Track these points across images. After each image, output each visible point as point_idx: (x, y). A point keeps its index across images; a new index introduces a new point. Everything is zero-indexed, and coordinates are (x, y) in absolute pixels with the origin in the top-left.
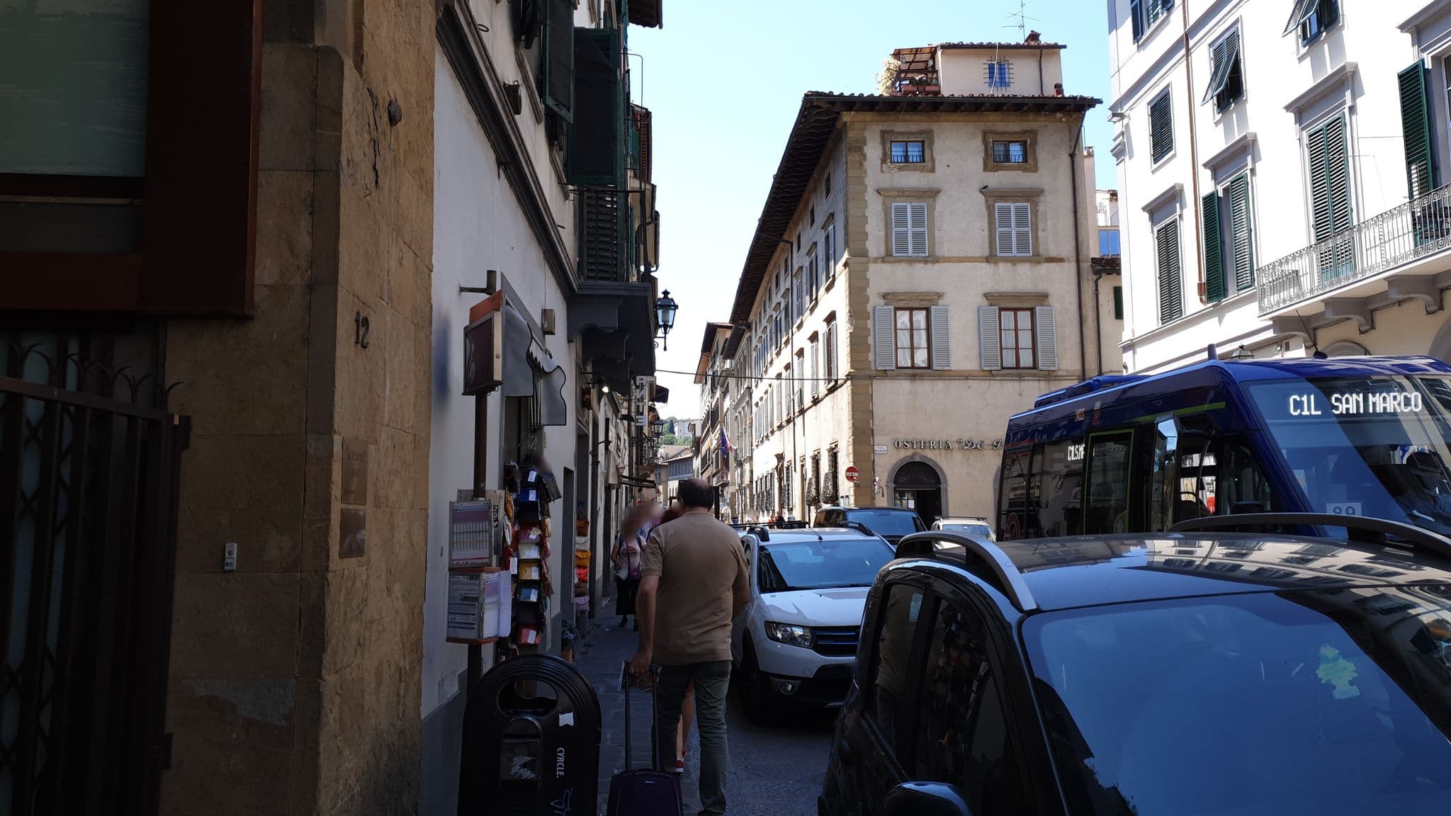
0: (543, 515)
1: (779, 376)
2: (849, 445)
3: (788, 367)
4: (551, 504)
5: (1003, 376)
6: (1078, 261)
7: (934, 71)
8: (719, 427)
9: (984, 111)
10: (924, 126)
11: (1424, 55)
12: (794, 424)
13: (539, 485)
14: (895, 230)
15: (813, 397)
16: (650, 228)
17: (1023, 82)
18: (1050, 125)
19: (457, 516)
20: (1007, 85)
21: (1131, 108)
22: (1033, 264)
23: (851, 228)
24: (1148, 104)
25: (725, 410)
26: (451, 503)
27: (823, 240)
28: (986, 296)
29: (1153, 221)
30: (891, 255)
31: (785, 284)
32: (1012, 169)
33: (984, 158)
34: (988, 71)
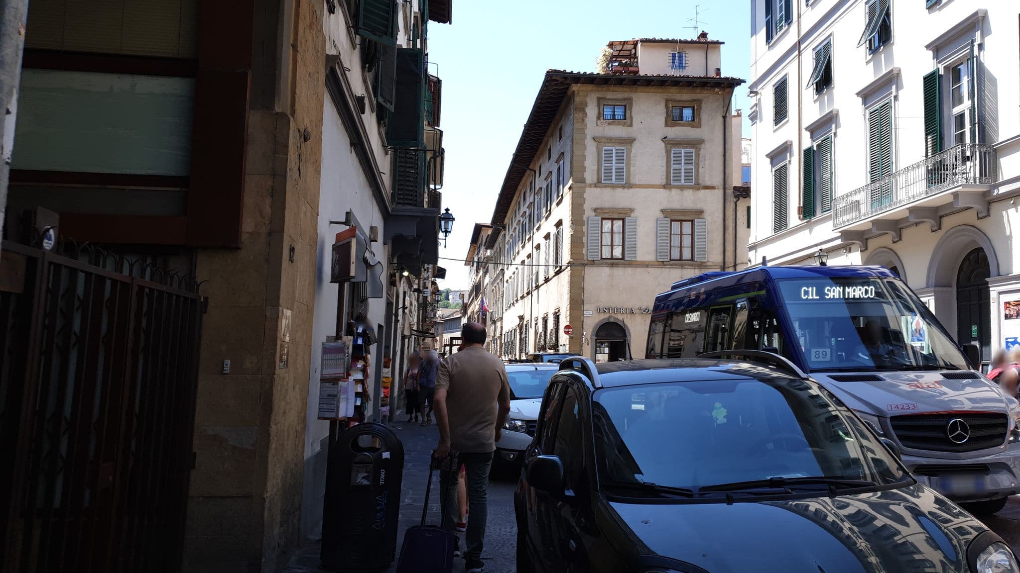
0: (366, 352)
1: (523, 262)
2: (567, 311)
3: (529, 256)
4: (371, 346)
5: (671, 265)
6: (724, 189)
7: (635, 57)
8: (480, 296)
9: (667, 86)
10: (626, 95)
11: (940, 66)
12: (532, 295)
13: (364, 335)
14: (604, 165)
15: (545, 277)
16: (438, 159)
17: (694, 67)
18: (711, 97)
19: (326, 350)
20: (684, 68)
21: (762, 88)
22: (694, 190)
23: (575, 164)
24: (773, 86)
25: (485, 284)
26: (323, 343)
27: (556, 169)
28: (663, 211)
29: (772, 164)
30: (601, 182)
31: (530, 199)
32: (683, 125)
33: (665, 118)
34: (671, 58)
